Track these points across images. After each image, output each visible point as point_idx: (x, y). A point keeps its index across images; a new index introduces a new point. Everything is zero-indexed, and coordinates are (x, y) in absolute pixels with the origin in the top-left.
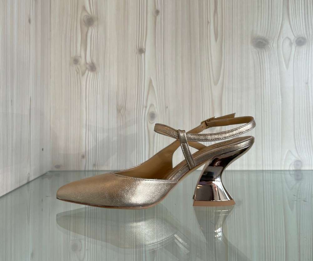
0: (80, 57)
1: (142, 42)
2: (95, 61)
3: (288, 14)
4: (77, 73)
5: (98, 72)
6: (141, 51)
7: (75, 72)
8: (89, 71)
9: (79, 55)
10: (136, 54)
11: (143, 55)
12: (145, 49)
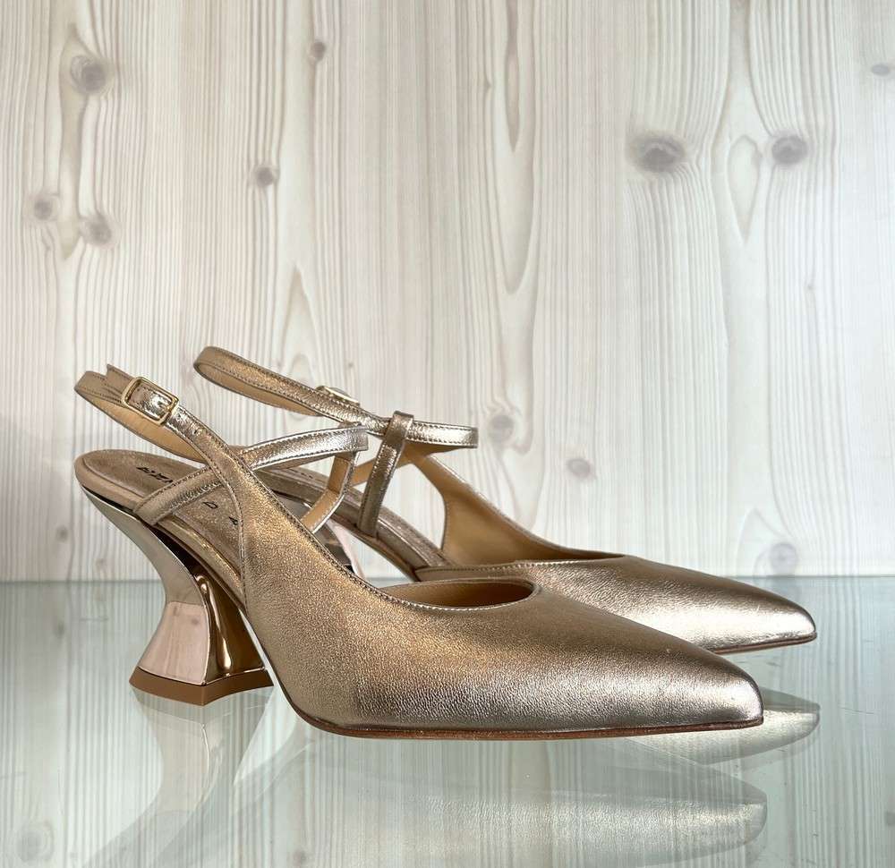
0: (58, 194)
1: (267, 149)
2: (108, 210)
3: (748, 60)
4: (48, 248)
5: (119, 247)
6: (265, 177)
8: (85, 242)
9: (54, 189)
10: (248, 185)
11: (270, 188)
12: (278, 171)
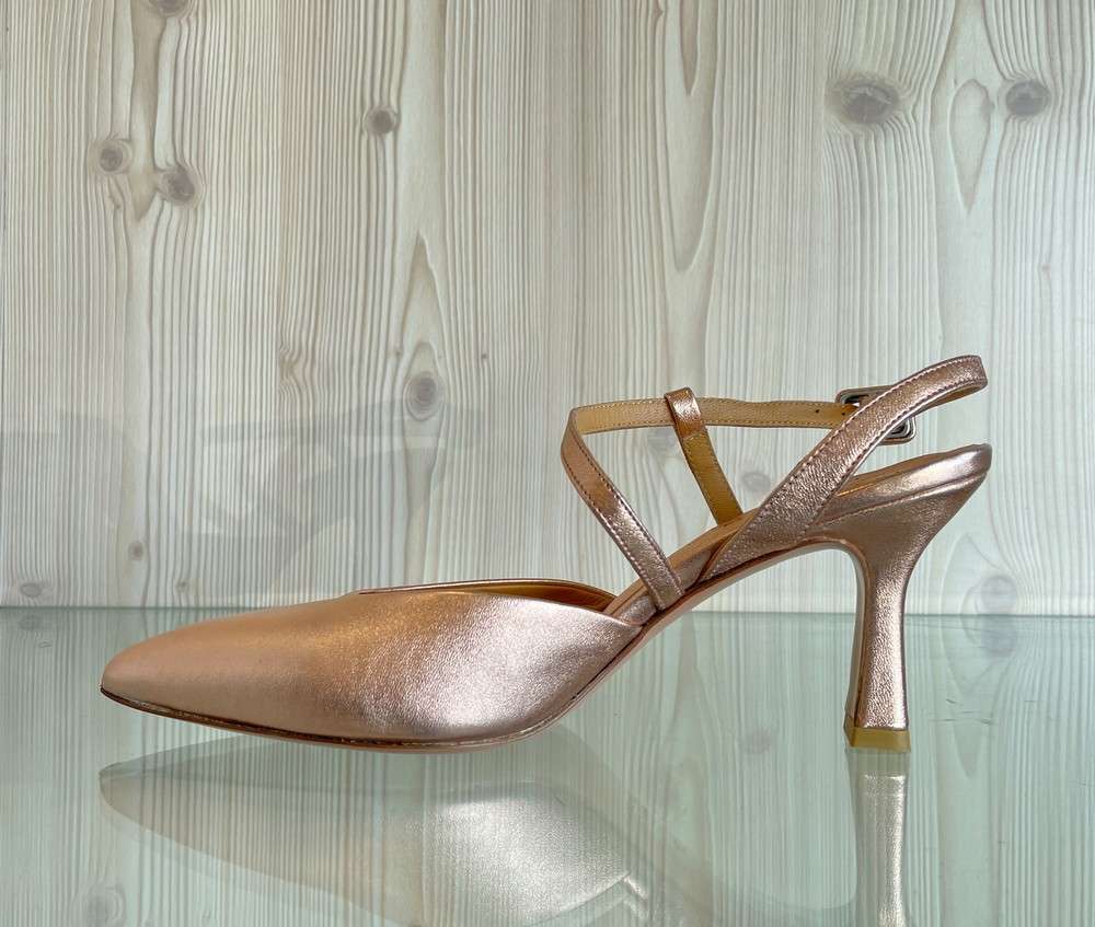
0: (130, 140)
1: (385, 86)
2: (190, 162)
4: (117, 207)
5: (203, 206)
6: (383, 123)
7: (109, 202)
8: (163, 200)
9: (125, 135)
10: (361, 132)
11: (389, 137)
12: (399, 115)
